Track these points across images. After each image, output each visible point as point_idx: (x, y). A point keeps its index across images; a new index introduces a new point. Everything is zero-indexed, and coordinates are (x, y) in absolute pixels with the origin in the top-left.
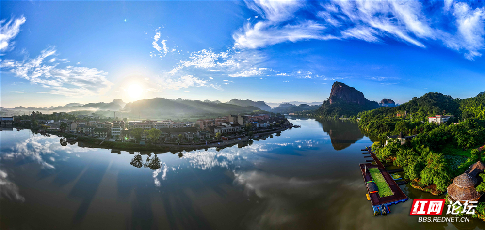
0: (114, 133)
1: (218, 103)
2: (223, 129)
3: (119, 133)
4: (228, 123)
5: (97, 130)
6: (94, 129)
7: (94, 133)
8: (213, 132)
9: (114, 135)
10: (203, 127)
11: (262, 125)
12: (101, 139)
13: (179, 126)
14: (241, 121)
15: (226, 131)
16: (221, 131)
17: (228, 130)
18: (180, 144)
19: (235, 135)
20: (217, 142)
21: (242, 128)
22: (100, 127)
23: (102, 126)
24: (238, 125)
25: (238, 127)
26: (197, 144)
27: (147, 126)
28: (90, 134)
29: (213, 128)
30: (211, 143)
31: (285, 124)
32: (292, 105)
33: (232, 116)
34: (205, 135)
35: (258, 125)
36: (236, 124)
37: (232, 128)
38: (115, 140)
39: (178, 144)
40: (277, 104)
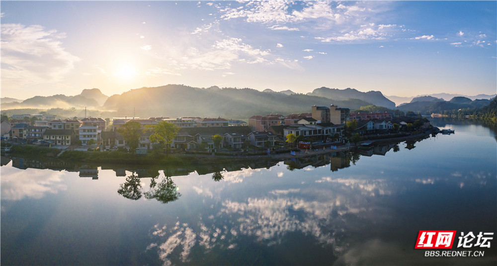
0: (85, 136)
1: (289, 94)
2: (302, 129)
3: (95, 136)
4: (310, 120)
5: (49, 132)
6: (44, 130)
7: (45, 138)
8: (282, 137)
9: (84, 141)
10: (261, 128)
11: (377, 126)
12: (59, 148)
13: (215, 126)
14: (336, 118)
15: (307, 133)
16: (297, 133)
17: (310, 132)
18: (216, 154)
19: (325, 142)
20: (289, 152)
21: (338, 130)
22: (57, 128)
23: (60, 127)
24: (332, 125)
25: (332, 128)
26: (249, 155)
28: (36, 140)
29: (280, 129)
30: (277, 153)
31: (424, 127)
32: (436, 99)
33: (318, 108)
34: (267, 138)
35: (370, 126)
36: (326, 123)
37: (318, 128)
38: (86, 150)
39: (213, 154)
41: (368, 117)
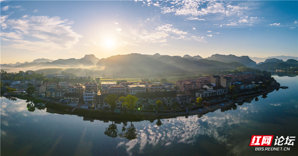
0: (86, 98)
1: (199, 59)
2: (205, 92)
3: (92, 98)
4: (210, 85)
5: (67, 95)
6: (64, 93)
7: (65, 98)
8: (195, 97)
9: (86, 101)
10: (183, 90)
11: (246, 87)
12: (72, 105)
13: (158, 90)
14: (223, 83)
15: (208, 94)
16: (203, 96)
17: (210, 94)
18: (158, 112)
19: (218, 100)
20: (198, 108)
21: (225, 91)
22: (71, 92)
23: (73, 90)
24: (221, 87)
25: (221, 90)
26: (177, 112)
27: (122, 90)
28: (59, 99)
29: (194, 91)
30: (192, 110)
31: (272, 84)
32: (278, 60)
33: (214, 77)
34: (186, 100)
35: (242, 87)
36: (218, 86)
37: (214, 91)
38: (87, 107)
39: (157, 112)
40: (262, 59)
41: (241, 78)
